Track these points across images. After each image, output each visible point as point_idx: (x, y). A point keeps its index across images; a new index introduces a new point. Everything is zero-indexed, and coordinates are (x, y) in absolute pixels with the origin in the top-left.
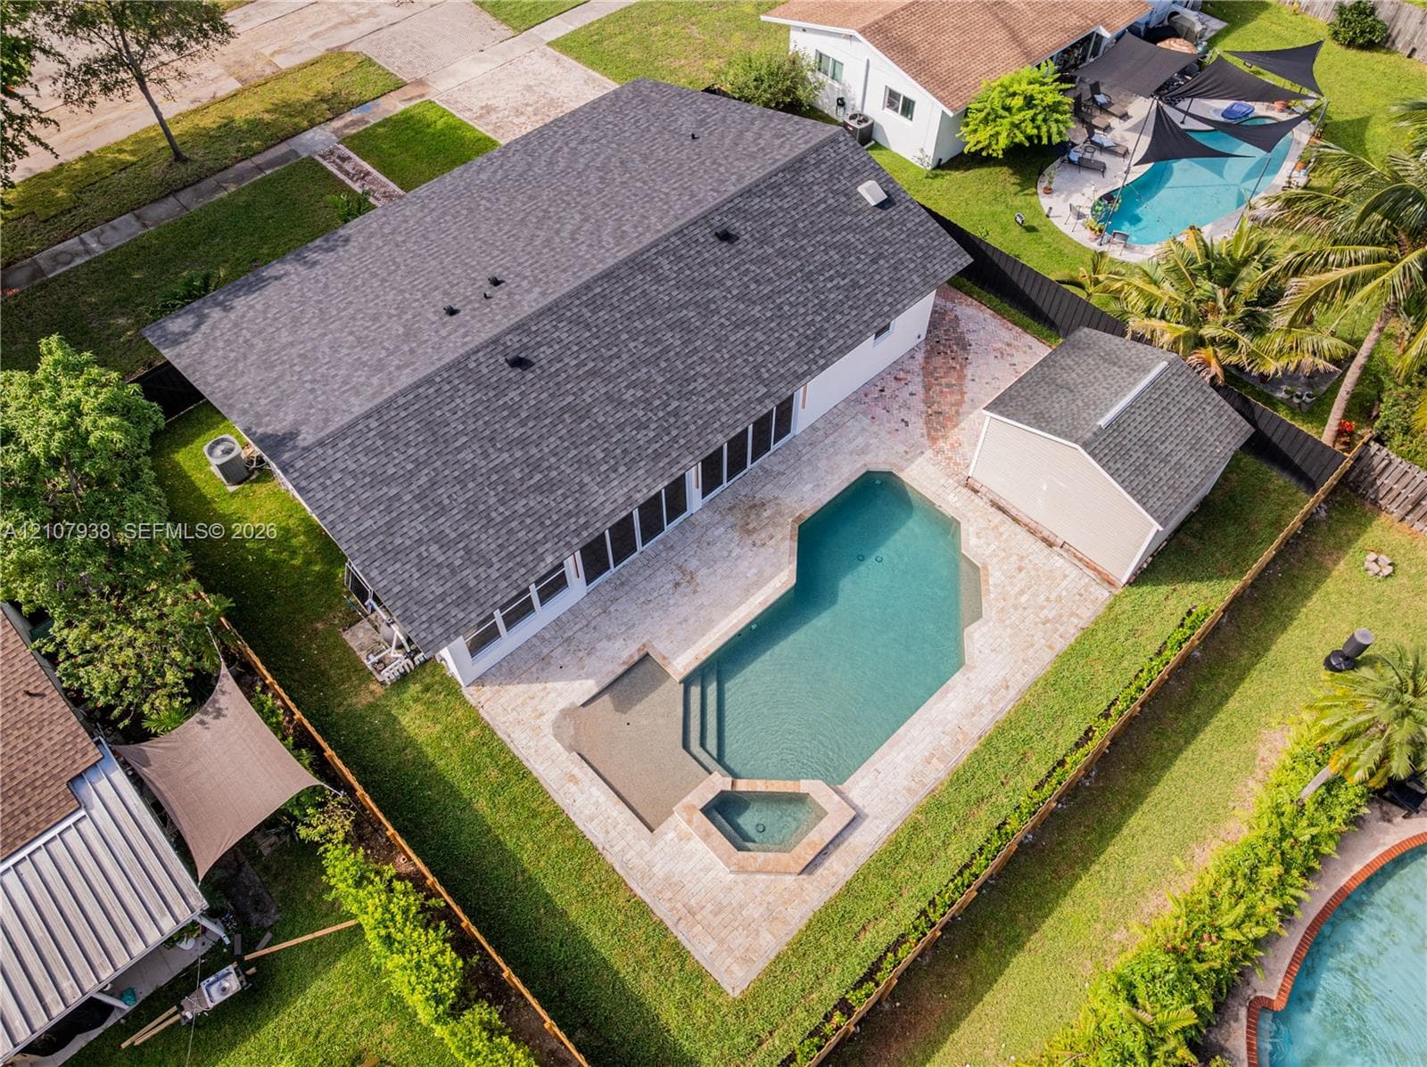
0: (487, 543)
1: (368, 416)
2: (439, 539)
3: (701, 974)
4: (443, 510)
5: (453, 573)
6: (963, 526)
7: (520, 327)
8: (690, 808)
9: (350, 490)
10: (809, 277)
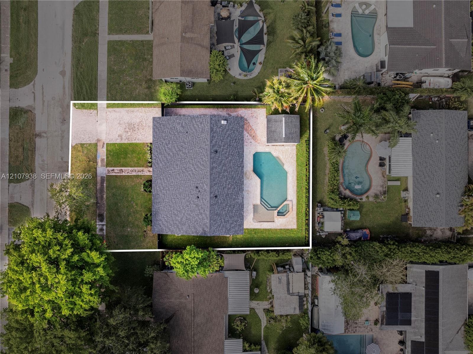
0: (236, 219)
1: (210, 221)
2: (231, 224)
3: (292, 229)
4: (228, 221)
5: (236, 225)
6: (271, 152)
7: (211, 193)
8: (276, 217)
9: (218, 230)
10: (230, 146)
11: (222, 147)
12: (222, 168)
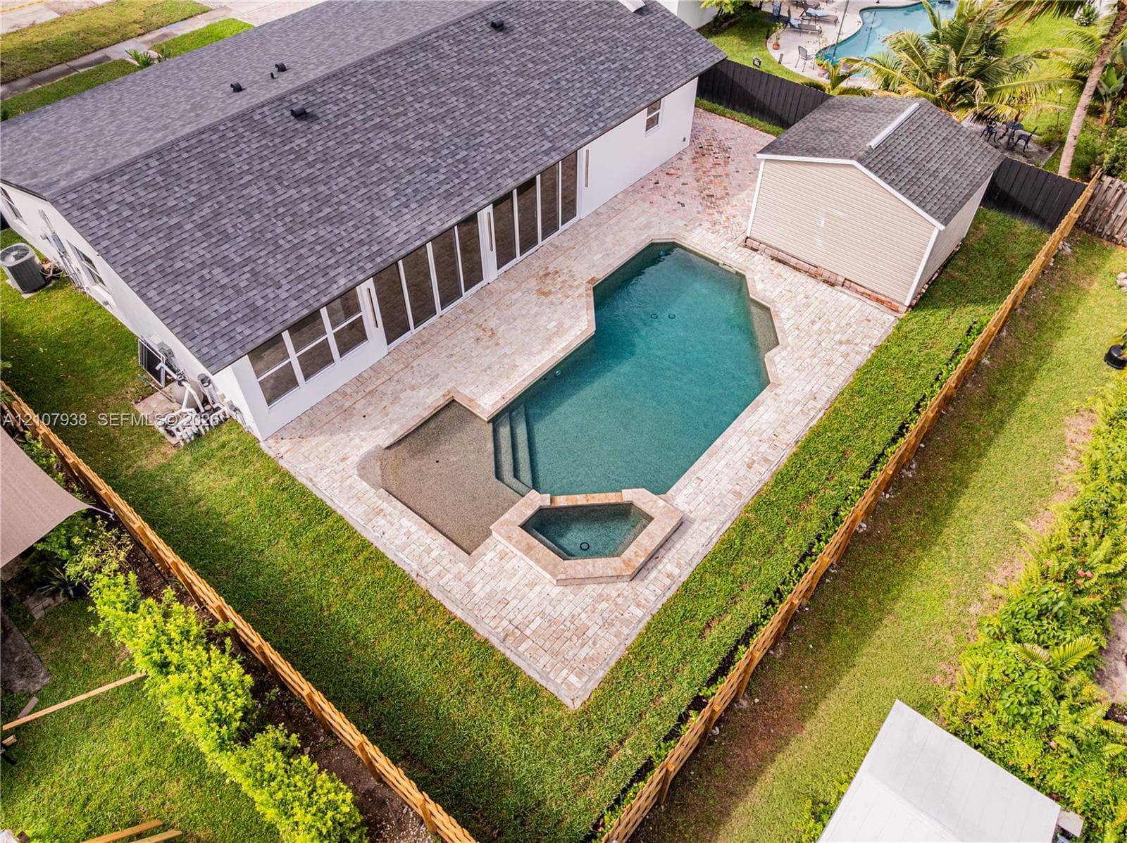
0: (275, 266)
1: (148, 156)
2: (224, 263)
4: (227, 237)
5: (239, 292)
9: (127, 219)
11: (544, 40)
12: (468, 77)
